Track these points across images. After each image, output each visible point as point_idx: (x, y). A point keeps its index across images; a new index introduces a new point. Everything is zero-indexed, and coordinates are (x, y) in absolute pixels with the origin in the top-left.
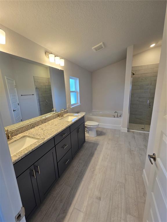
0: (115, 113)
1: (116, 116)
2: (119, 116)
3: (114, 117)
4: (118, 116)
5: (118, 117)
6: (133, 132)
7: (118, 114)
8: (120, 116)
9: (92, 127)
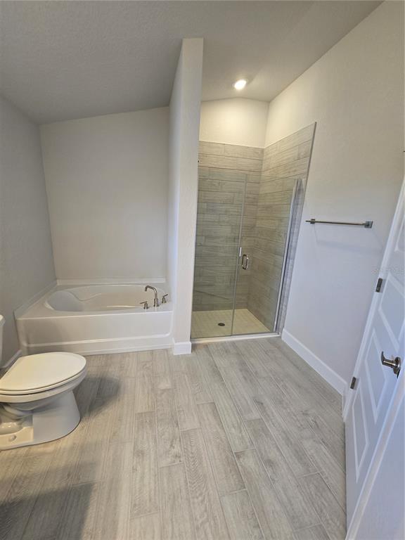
0: (146, 290)
1: (151, 303)
2: (160, 300)
3: (146, 307)
4: (156, 299)
5: (156, 304)
6: (206, 346)
7: (156, 295)
8: (164, 301)
9: (48, 394)
